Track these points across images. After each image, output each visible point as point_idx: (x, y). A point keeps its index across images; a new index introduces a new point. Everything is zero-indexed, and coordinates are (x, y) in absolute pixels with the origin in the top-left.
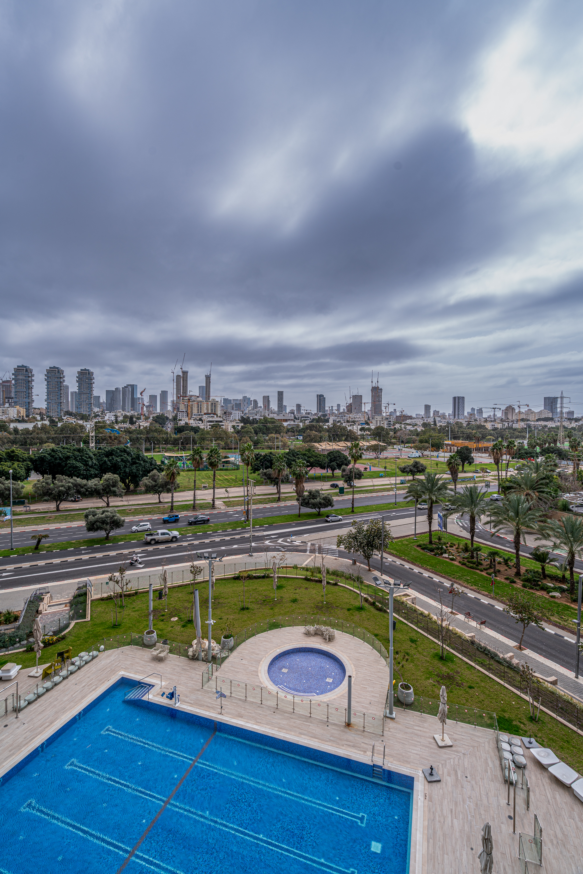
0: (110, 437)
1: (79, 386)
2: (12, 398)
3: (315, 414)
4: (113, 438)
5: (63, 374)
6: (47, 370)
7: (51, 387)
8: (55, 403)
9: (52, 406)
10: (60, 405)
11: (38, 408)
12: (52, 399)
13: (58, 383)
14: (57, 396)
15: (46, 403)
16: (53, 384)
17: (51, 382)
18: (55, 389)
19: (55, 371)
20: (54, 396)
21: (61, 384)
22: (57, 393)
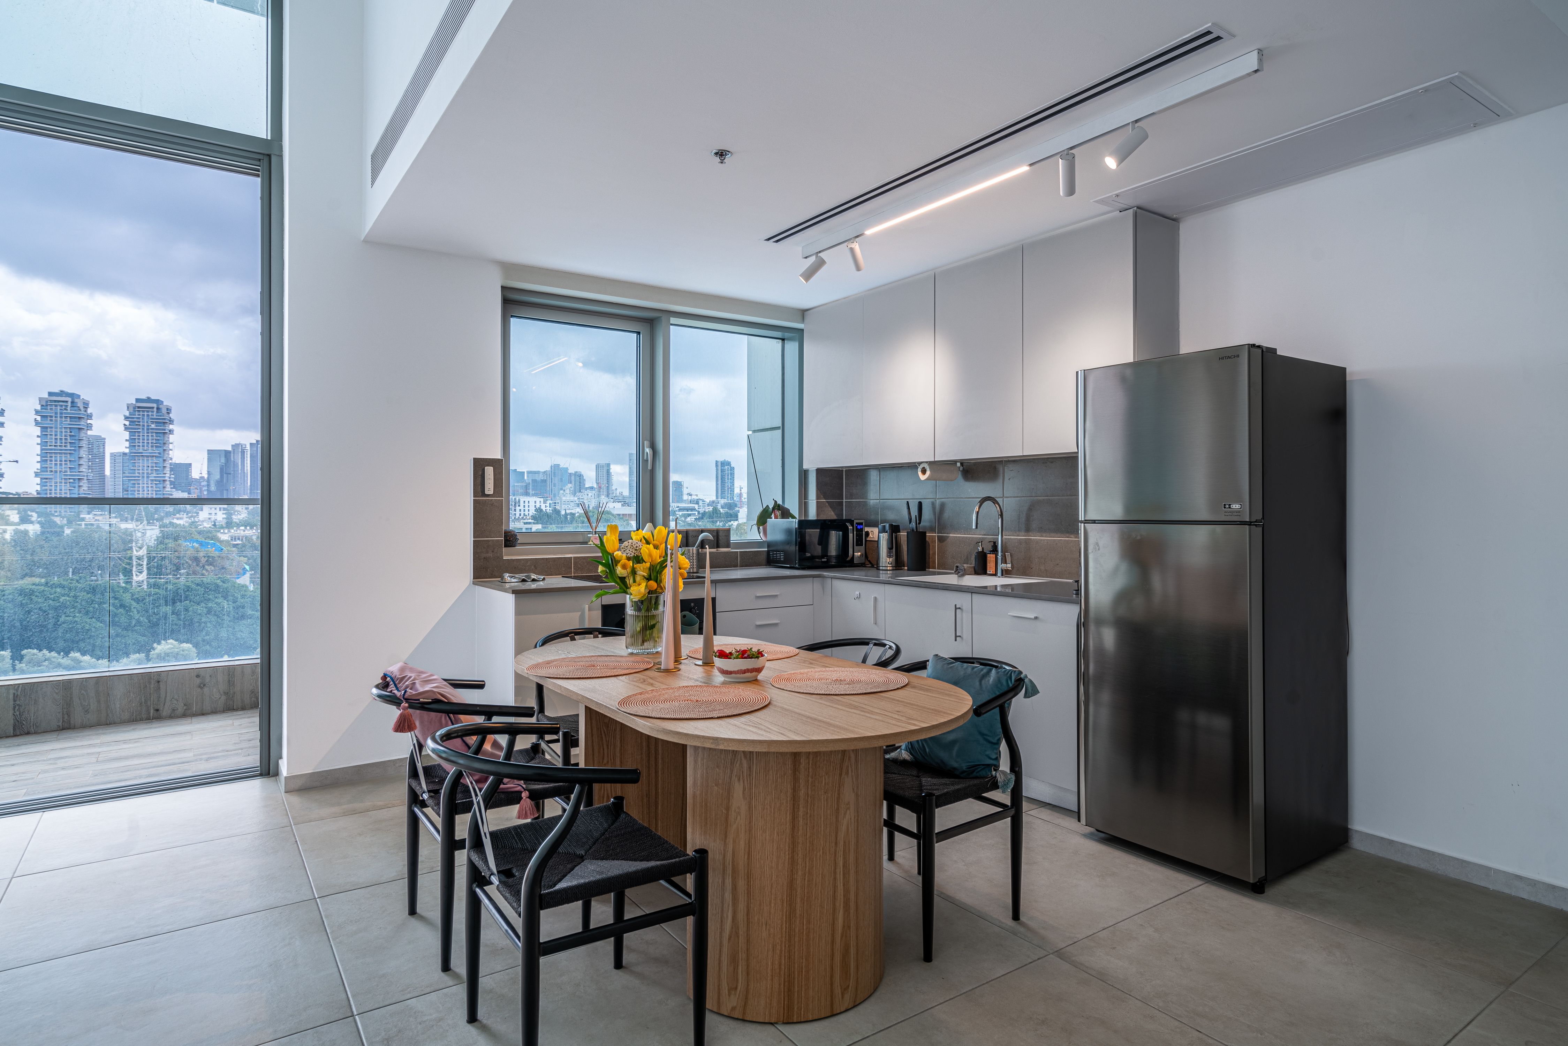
0: (196, 559)
1: (131, 440)
3: (712, 503)
4: (203, 560)
5: (86, 408)
6: (40, 399)
7: (54, 441)
8: (63, 481)
9: (53, 488)
10: (77, 485)
11: (14, 493)
12: (56, 472)
13: (71, 432)
14: (68, 463)
15: (38, 480)
16: (59, 435)
17: (54, 430)
18: (65, 446)
19: (63, 402)
20: (61, 465)
21: (82, 434)
22: (69, 457)
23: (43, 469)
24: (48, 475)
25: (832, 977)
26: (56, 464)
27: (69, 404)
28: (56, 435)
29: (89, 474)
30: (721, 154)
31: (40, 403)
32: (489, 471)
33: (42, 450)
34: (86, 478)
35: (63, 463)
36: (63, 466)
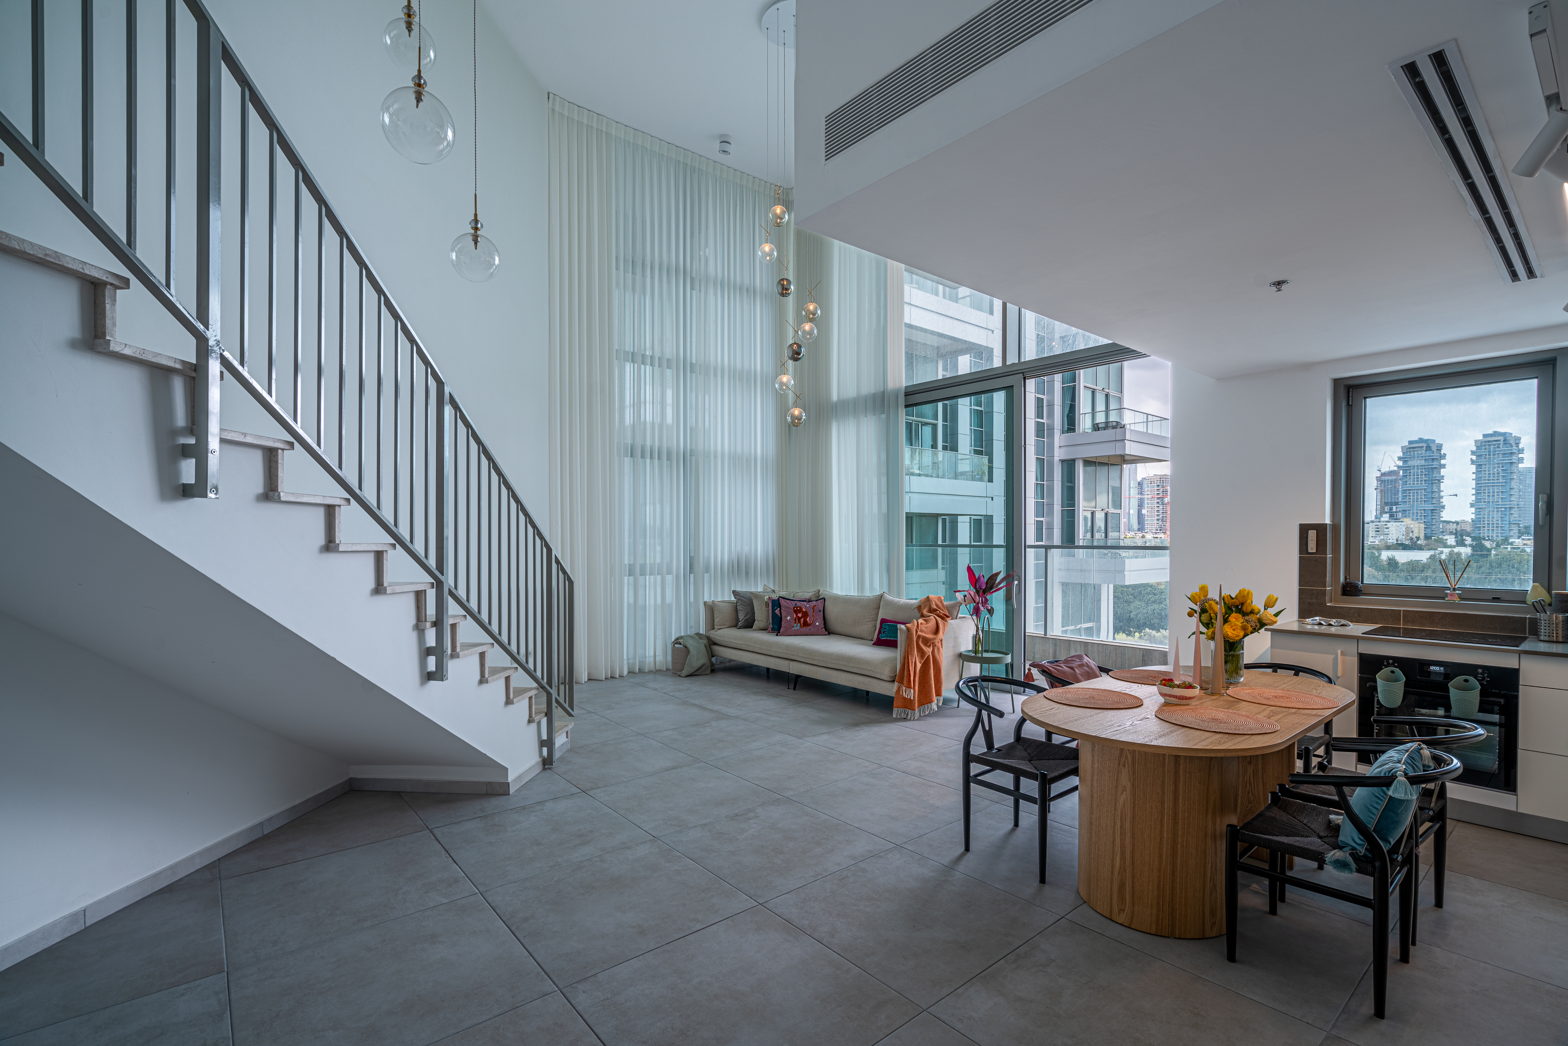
2: (1396, 504)
5: (1517, 444)
6: (1476, 441)
7: (1487, 476)
8: (1495, 510)
9: (1486, 516)
10: (1508, 513)
11: (1454, 521)
12: (1489, 502)
13: (1503, 467)
14: (1500, 494)
15: (1473, 510)
16: (1491, 470)
17: (1487, 466)
18: (1497, 479)
19: (1496, 441)
20: (1493, 496)
21: (1514, 468)
22: (1501, 489)
23: (1478, 500)
24: (1482, 505)
25: (1111, 895)
26: (1489, 496)
27: (1502, 442)
28: (1489, 471)
29: (1520, 503)
30: (1279, 284)
31: (1475, 444)
32: (1312, 534)
33: (1477, 484)
34: (1517, 506)
35: (1496, 494)
36: (1496, 497)
